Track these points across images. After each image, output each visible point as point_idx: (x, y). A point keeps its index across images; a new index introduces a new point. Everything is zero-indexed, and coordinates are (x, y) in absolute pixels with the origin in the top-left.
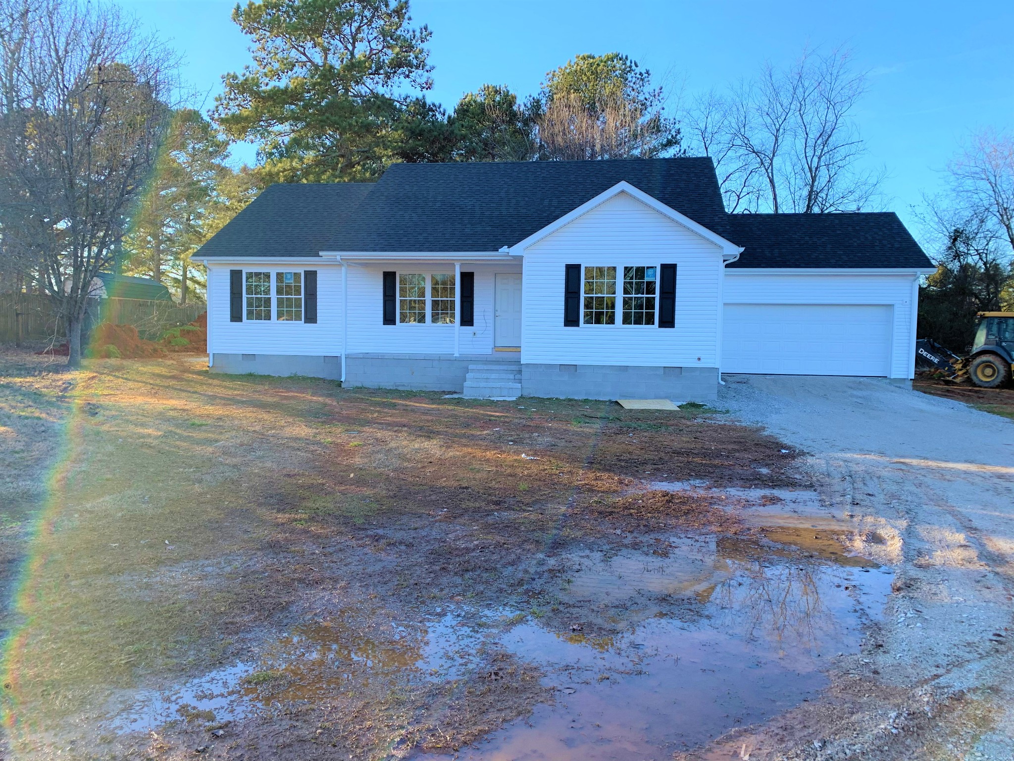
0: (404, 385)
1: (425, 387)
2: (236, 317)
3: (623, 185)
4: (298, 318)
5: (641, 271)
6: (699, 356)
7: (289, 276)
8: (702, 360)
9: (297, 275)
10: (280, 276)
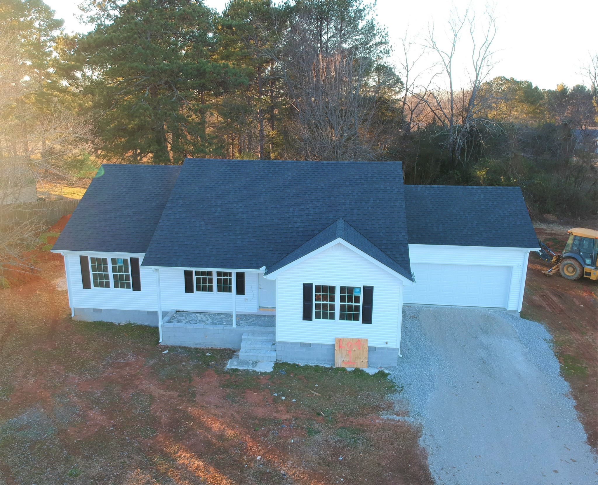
0: (200, 344)
1: (215, 345)
2: (86, 285)
3: (339, 240)
4: (128, 287)
5: (351, 290)
6: (387, 341)
7: (120, 261)
8: (388, 343)
9: (125, 261)
10: (114, 261)
